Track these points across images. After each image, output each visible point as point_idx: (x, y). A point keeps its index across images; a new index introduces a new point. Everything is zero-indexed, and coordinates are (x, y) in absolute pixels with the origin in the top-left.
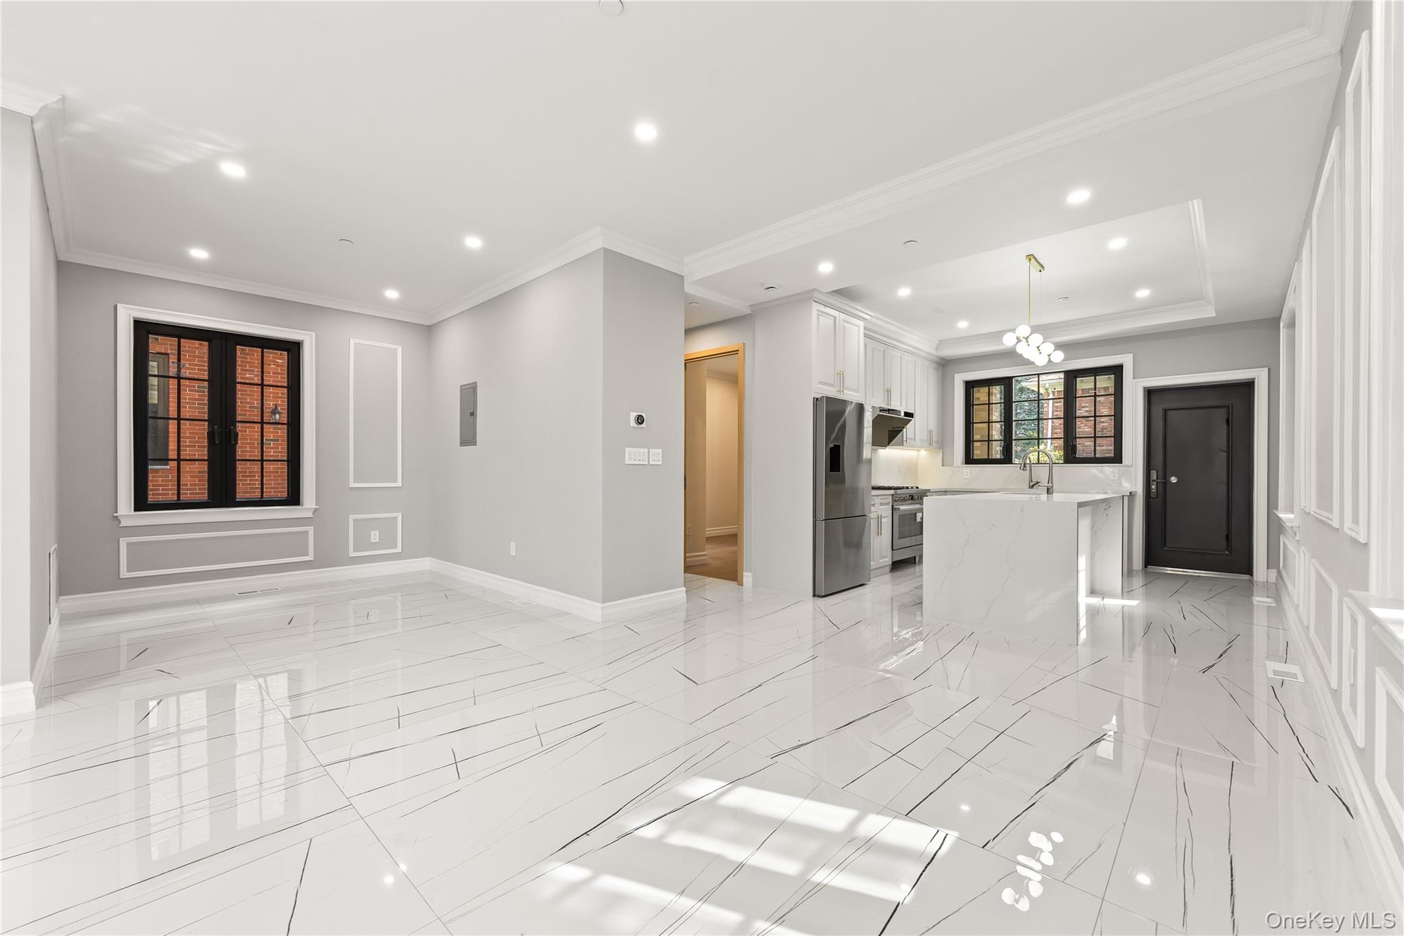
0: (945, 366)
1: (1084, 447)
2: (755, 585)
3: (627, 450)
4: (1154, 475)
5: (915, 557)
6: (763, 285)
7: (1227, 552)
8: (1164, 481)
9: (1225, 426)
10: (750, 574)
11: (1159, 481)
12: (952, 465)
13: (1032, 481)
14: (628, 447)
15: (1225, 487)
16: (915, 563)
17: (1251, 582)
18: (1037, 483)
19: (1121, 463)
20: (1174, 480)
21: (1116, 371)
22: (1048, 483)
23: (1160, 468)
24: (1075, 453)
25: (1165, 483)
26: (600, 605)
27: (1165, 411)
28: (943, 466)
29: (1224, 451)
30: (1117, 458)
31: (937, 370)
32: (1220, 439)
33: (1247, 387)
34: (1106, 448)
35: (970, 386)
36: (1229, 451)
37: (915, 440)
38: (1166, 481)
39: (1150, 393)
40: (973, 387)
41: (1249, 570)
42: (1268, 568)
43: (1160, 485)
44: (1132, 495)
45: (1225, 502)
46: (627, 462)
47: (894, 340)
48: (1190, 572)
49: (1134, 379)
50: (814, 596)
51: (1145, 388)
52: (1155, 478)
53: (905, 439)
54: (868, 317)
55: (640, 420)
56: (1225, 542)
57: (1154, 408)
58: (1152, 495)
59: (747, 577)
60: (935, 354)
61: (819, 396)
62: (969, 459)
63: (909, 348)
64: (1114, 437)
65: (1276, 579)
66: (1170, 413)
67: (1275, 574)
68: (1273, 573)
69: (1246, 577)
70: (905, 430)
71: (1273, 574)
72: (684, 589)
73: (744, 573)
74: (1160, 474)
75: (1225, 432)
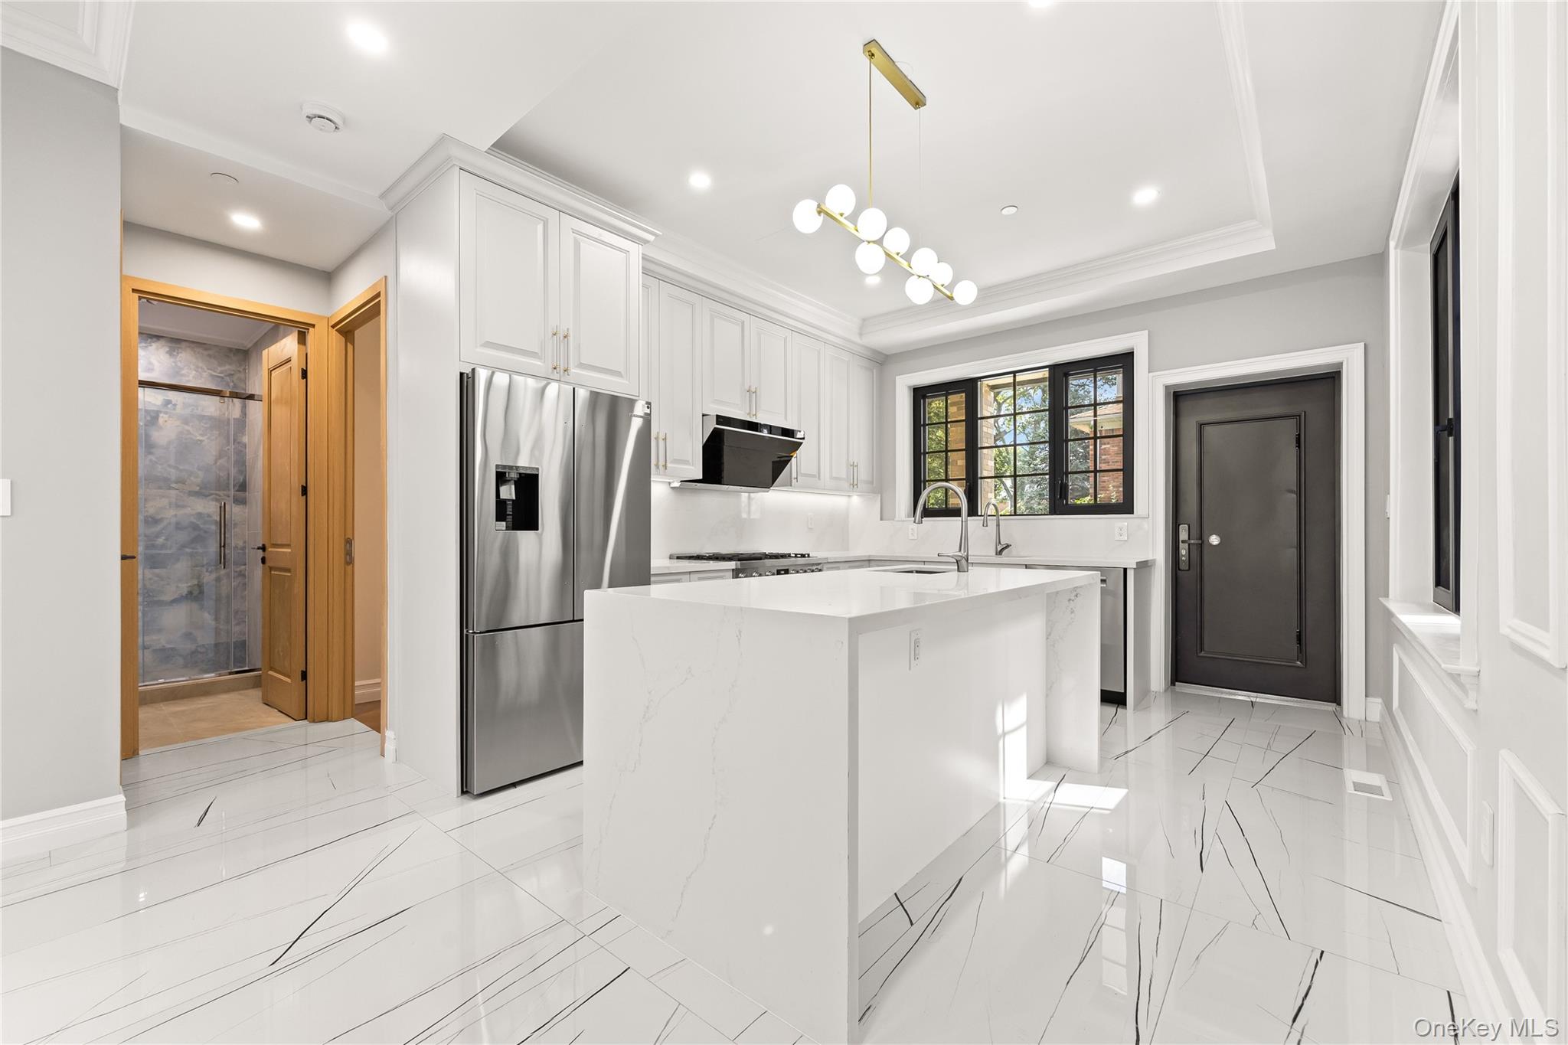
0: (882, 362)
2: (398, 758)
4: (1183, 535)
7: (1299, 663)
8: (1200, 542)
9: (1293, 450)
11: (1192, 541)
12: (894, 517)
13: (1000, 543)
15: (1294, 551)
17: (1338, 717)
19: (1133, 513)
20: (1214, 540)
21: (1123, 363)
22: (960, 550)
23: (1194, 522)
24: (1066, 498)
25: (1202, 545)
27: (1201, 426)
28: (881, 519)
29: (1291, 491)
30: (1126, 506)
31: (869, 371)
32: (1287, 471)
33: (1329, 381)
34: (1112, 492)
35: (920, 394)
36: (1301, 490)
37: (819, 478)
38: (1203, 542)
39: (1179, 399)
40: (924, 397)
41: (1334, 697)
42: (1366, 696)
43: (1193, 548)
45: (1295, 577)
47: (775, 312)
49: (1149, 372)
50: (461, 794)
51: (1167, 388)
52: (1184, 539)
53: (794, 475)
54: (651, 238)
56: (1296, 646)
57: (1183, 421)
58: (1183, 566)
60: (857, 340)
63: (804, 327)
64: (1121, 471)
65: (1382, 716)
66: (1208, 429)
67: (1380, 706)
68: (1376, 703)
69: (1331, 707)
70: (793, 460)
71: (1376, 705)
73: (387, 732)
74: (1194, 533)
75: (1294, 459)
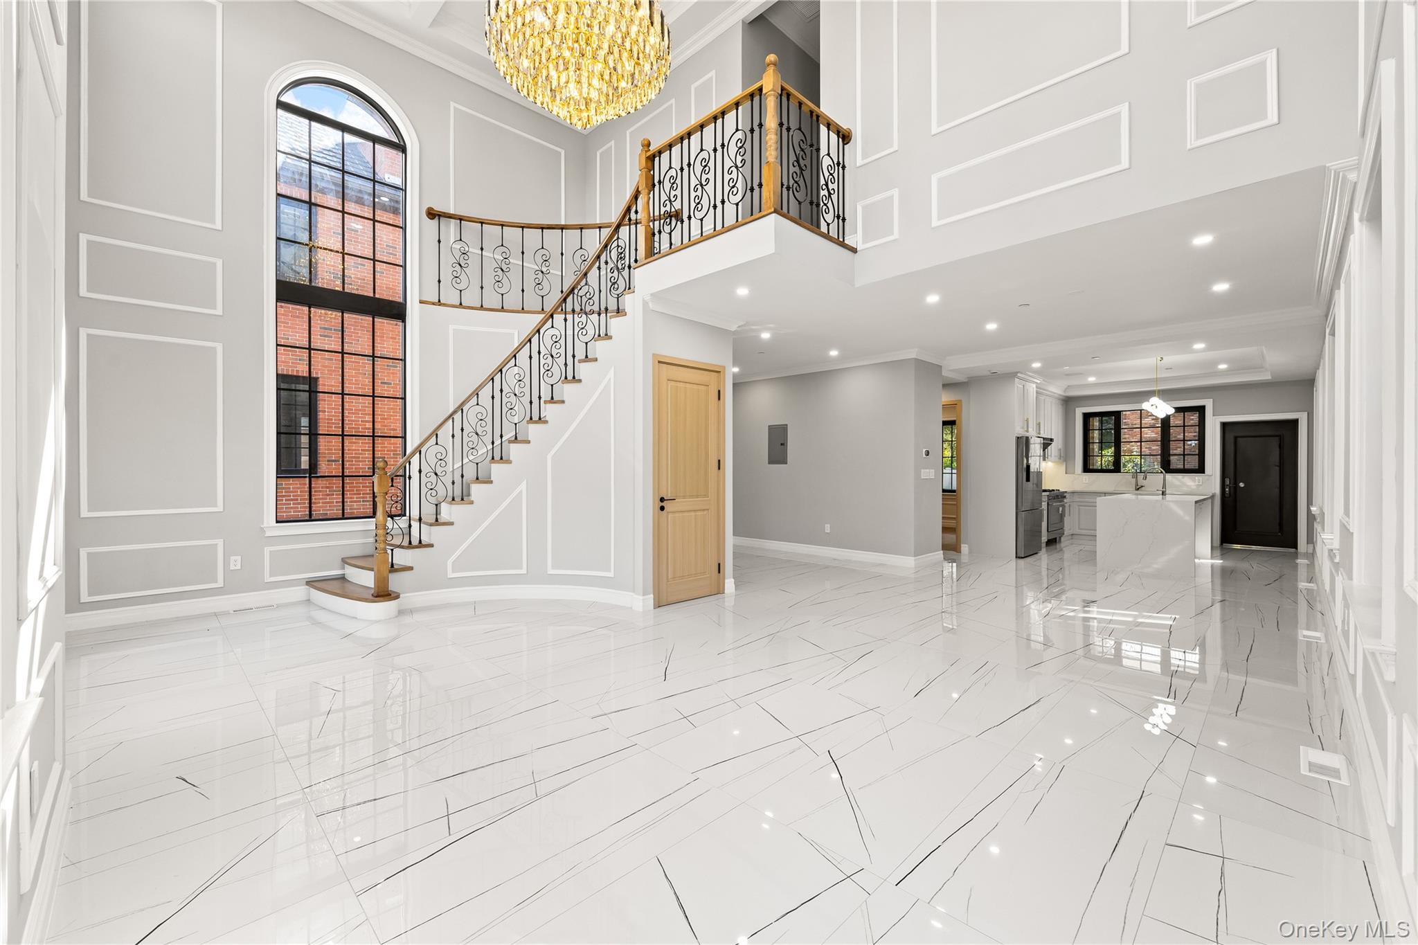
0: (1067, 401)
1: (1175, 462)
2: (971, 552)
3: (922, 471)
5: (1056, 538)
6: (989, 371)
7: (1279, 534)
8: (1234, 485)
9: (1278, 449)
10: (966, 545)
11: (1231, 485)
12: (1074, 473)
13: (1137, 485)
14: (924, 469)
15: (1278, 490)
16: (1056, 542)
17: (1296, 553)
18: (1142, 487)
19: (1204, 473)
20: (1242, 485)
21: (1201, 410)
23: (1232, 476)
24: (1169, 466)
25: (1235, 487)
26: (913, 558)
27: (1236, 438)
28: (1067, 474)
29: (1278, 466)
30: (1201, 469)
31: (1062, 405)
32: (1275, 457)
33: (1295, 423)
34: (1193, 462)
35: (1087, 417)
36: (1281, 465)
37: (1051, 457)
38: (1236, 485)
39: (1225, 426)
40: (1090, 417)
41: (1295, 546)
42: (1307, 543)
43: (1232, 488)
44: (1213, 497)
45: (1278, 501)
46: (923, 477)
48: (1254, 547)
49: (1213, 415)
50: (1016, 557)
51: (1221, 423)
52: (1228, 483)
53: (1048, 455)
54: (1038, 382)
55: (928, 453)
56: (1278, 527)
57: (1227, 435)
58: (1226, 495)
59: (965, 548)
61: (1019, 436)
62: (1087, 469)
64: (1198, 455)
65: (1312, 549)
66: (1239, 439)
68: (1311, 546)
69: (1293, 550)
72: (942, 552)
73: (962, 545)
74: (1232, 481)
75: (1278, 453)
